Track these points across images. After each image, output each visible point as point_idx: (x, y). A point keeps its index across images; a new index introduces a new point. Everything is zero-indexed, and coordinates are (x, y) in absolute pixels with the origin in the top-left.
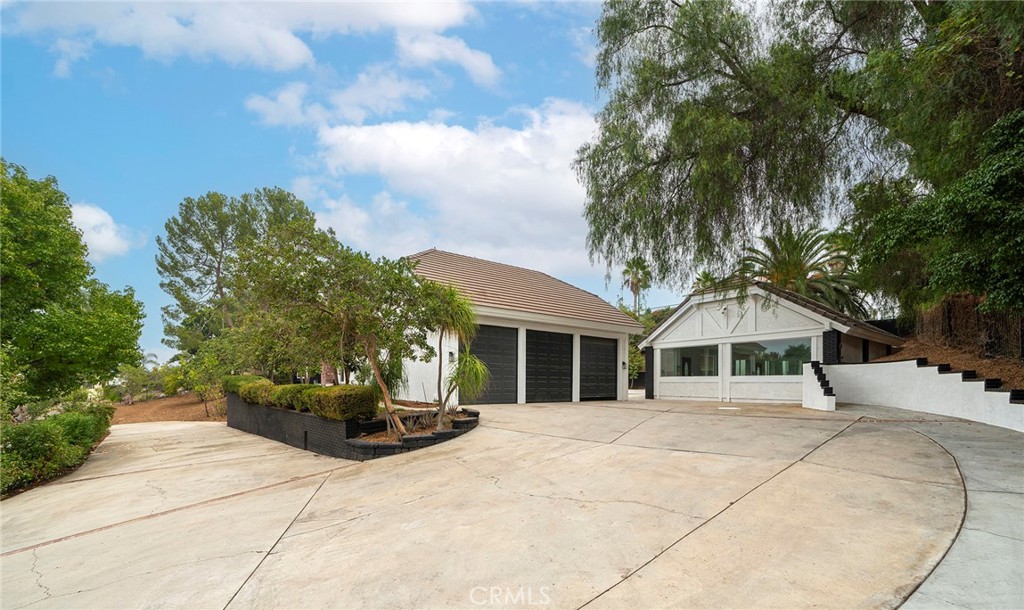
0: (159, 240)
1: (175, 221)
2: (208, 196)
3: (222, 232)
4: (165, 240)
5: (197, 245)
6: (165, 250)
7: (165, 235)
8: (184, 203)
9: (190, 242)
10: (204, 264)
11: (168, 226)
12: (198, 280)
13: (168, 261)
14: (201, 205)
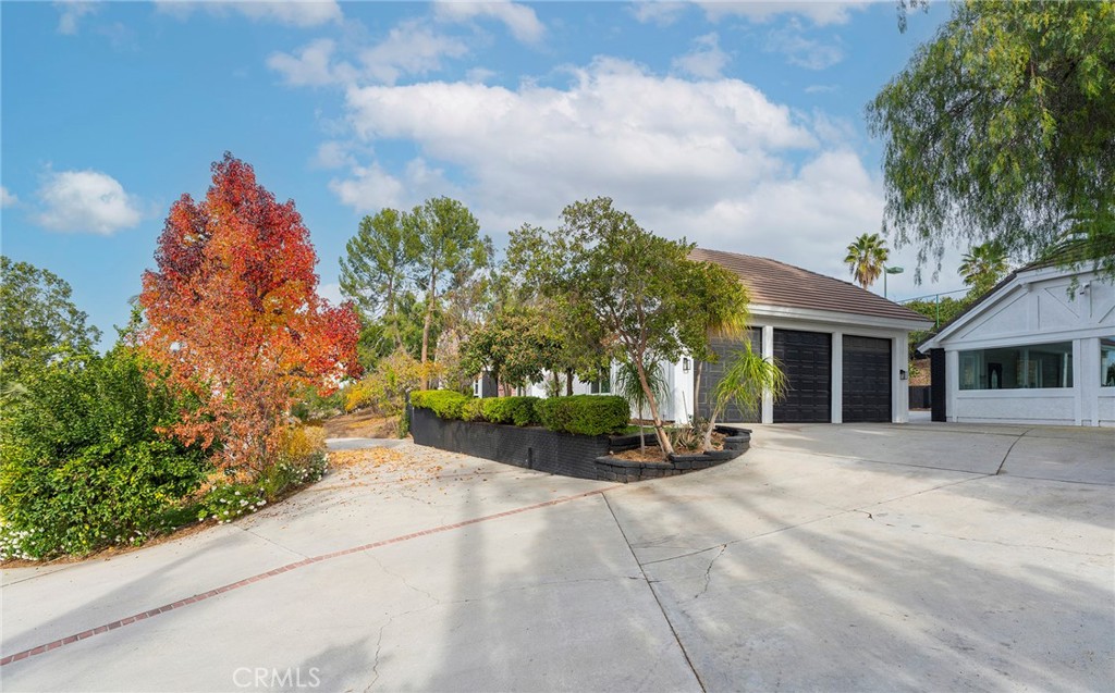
0: (341, 261)
1: (355, 241)
2: (383, 213)
3: (394, 247)
4: (345, 261)
5: (372, 264)
6: (346, 270)
7: (346, 255)
8: (363, 222)
9: (366, 260)
10: (378, 281)
11: (349, 248)
12: (372, 297)
13: (349, 281)
14: (378, 223)
